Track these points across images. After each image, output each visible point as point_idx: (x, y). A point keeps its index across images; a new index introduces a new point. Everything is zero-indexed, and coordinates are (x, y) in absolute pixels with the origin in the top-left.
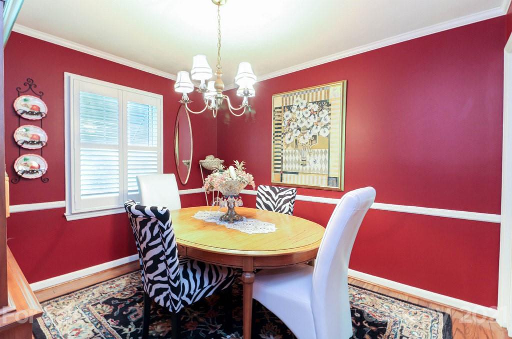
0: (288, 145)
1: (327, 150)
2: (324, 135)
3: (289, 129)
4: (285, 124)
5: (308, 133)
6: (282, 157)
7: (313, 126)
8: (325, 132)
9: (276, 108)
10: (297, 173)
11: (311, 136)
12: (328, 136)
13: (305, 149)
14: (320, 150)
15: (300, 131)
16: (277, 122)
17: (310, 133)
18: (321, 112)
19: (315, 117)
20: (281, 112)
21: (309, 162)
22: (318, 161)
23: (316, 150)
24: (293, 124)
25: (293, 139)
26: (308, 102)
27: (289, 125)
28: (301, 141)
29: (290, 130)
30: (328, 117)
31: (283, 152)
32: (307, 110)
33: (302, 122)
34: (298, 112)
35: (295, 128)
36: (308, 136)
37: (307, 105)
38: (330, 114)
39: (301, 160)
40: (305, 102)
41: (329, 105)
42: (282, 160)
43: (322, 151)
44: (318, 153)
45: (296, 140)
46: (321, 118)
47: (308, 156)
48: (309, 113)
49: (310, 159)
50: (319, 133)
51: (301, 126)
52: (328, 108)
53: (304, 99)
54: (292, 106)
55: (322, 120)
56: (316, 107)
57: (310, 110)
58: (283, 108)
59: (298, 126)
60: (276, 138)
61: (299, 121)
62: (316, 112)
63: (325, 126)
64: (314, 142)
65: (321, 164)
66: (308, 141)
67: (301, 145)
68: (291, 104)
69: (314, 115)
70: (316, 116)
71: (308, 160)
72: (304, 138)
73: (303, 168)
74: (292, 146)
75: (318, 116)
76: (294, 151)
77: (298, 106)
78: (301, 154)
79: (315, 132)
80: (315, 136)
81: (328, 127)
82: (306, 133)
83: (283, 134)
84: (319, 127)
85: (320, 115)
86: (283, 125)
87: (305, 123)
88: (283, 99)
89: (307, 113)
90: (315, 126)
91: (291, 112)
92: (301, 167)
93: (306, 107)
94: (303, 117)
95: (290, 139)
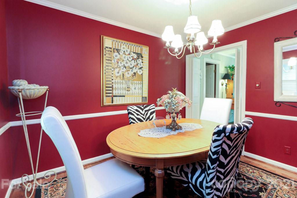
0: (117, 77)
1: (142, 82)
3: (118, 65)
4: (114, 61)
5: (131, 71)
6: (113, 85)
7: (134, 67)
8: (140, 72)
9: (107, 47)
10: (124, 96)
11: (132, 73)
12: (142, 74)
13: (129, 80)
14: (137, 82)
15: (126, 68)
16: (108, 58)
17: (132, 71)
18: (138, 60)
19: (135, 62)
20: (111, 51)
21: (132, 89)
22: (137, 88)
23: (135, 82)
24: (121, 63)
25: (121, 73)
26: (131, 51)
27: (118, 63)
28: (127, 75)
29: (119, 66)
30: (141, 63)
31: (113, 81)
32: (130, 56)
33: (127, 63)
34: (124, 56)
35: (122, 66)
36: (131, 73)
37: (130, 53)
38: (142, 62)
39: (126, 88)
40: (129, 50)
41: (142, 57)
42: (112, 87)
43: (139, 82)
44: (136, 84)
45: (123, 74)
46: (138, 63)
47: (131, 85)
48: (132, 58)
50: (137, 72)
51: (126, 65)
52: (141, 58)
53: (128, 48)
54: (120, 50)
55: (139, 65)
56: (135, 56)
57: (132, 57)
58: (113, 49)
59: (124, 65)
60: (107, 70)
61: (125, 62)
62: (135, 59)
63: (141, 68)
64: (134, 77)
65: (139, 90)
66: (131, 76)
67: (126, 78)
68: (119, 48)
69: (134, 60)
70: (135, 61)
71: (131, 87)
72: (128, 74)
73: (128, 93)
74: (120, 78)
75: (137, 62)
76: (122, 81)
77: (124, 52)
78: (126, 84)
79: (135, 70)
80: (135, 73)
81: (142, 69)
82: (129, 70)
83: (113, 68)
84: (137, 68)
85: (137, 61)
86: (113, 61)
87: (129, 64)
88: (112, 42)
89: (130, 58)
90: (135, 67)
91: (119, 54)
92: (127, 92)
93: (129, 54)
94: (128, 60)
95: (118, 73)
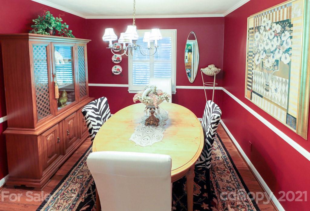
0: (257, 66)
1: (288, 80)
2: (286, 62)
3: (258, 49)
4: (255, 45)
5: (271, 56)
6: (252, 77)
7: (276, 49)
8: (286, 58)
9: (250, 29)
10: (262, 97)
11: (274, 60)
12: (289, 64)
13: (269, 74)
14: (281, 78)
15: (266, 53)
16: (250, 42)
17: (273, 57)
18: (283, 34)
19: (278, 40)
20: (253, 32)
21: (271, 89)
22: (279, 90)
23: (277, 77)
24: (261, 46)
25: (260, 60)
26: (273, 22)
27: (258, 46)
28: (267, 65)
29: (259, 51)
30: (289, 40)
31: (253, 71)
32: (271, 31)
33: (267, 44)
34: (264, 33)
35: (262, 50)
36: (272, 60)
37: (271, 26)
38: (291, 37)
39: (265, 85)
40: (270, 22)
41: (291, 26)
42: (252, 79)
43: (282, 79)
44: (279, 81)
45: (263, 63)
46: (284, 41)
47: (270, 82)
48: (273, 34)
49: (272, 87)
50: (280, 58)
51: (267, 48)
52: (289, 29)
53: (270, 19)
54: (261, 26)
55: (284, 43)
56: (278, 28)
57: (274, 32)
58: (254, 28)
59: (264, 48)
60: (249, 57)
61: (265, 42)
62: (279, 33)
63: (287, 51)
64: (276, 67)
65: (282, 95)
66: (271, 66)
67: (266, 68)
68: (260, 25)
69: (277, 37)
70: (279, 38)
71: (270, 85)
72: (268, 62)
73: (266, 93)
74: (259, 68)
75: (281, 39)
76: (260, 72)
77: (265, 27)
78: (265, 78)
79: (277, 56)
80: (277, 61)
81: (290, 52)
82: (270, 56)
83: (254, 54)
84: (281, 52)
85: (282, 38)
87: (269, 46)
88: (254, 20)
89: (271, 34)
90: (278, 50)
91: (260, 33)
92: (265, 91)
93: (271, 28)
94: (269, 38)
95: (258, 60)
